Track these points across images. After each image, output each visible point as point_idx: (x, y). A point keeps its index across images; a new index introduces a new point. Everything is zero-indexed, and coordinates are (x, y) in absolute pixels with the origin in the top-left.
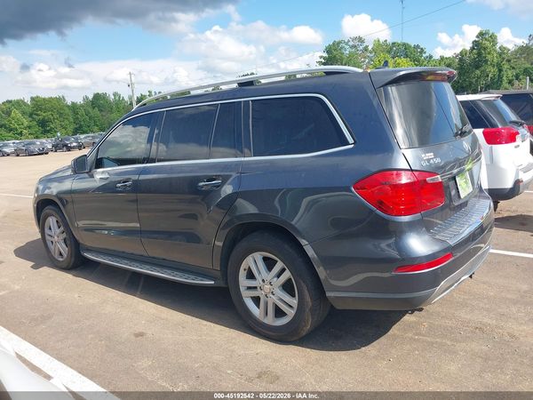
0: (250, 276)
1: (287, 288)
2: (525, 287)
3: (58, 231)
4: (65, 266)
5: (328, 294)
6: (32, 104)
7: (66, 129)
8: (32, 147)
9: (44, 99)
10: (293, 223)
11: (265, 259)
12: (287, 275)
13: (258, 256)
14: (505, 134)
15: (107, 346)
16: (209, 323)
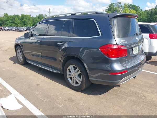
0: (70, 71)
1: (79, 76)
2: (153, 83)
3: (20, 54)
4: (22, 64)
5: (90, 79)
6: (21, 16)
7: (30, 24)
8: (20, 29)
9: (25, 15)
10: (82, 57)
11: (74, 67)
12: (79, 72)
13: (72, 66)
14: (156, 36)
15: (28, 87)
16: (58, 84)
